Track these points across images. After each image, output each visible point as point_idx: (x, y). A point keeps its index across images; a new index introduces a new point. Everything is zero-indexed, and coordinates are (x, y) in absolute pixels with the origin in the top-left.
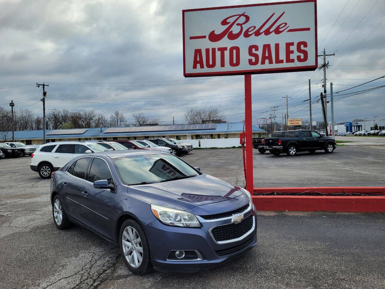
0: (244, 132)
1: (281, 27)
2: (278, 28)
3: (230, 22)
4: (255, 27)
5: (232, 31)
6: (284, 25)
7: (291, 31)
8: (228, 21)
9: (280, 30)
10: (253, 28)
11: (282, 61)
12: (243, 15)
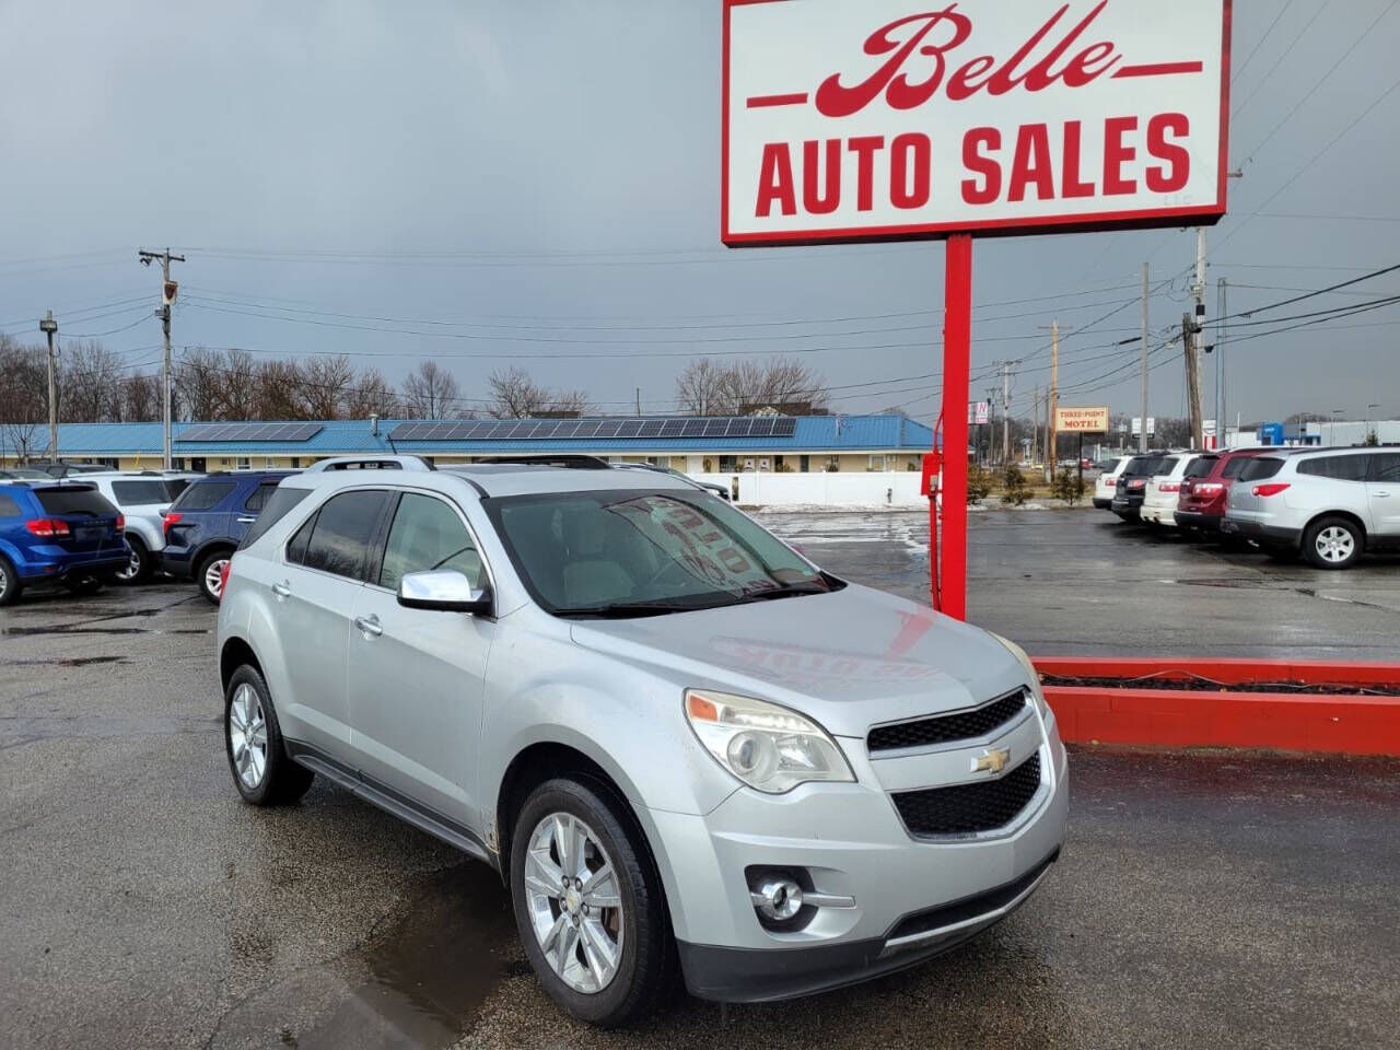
0: (936, 450)
4: (990, 61)
6: (1102, 50)
9: (1087, 70)
10: (983, 63)
11: (1088, 190)
12: (947, 14)
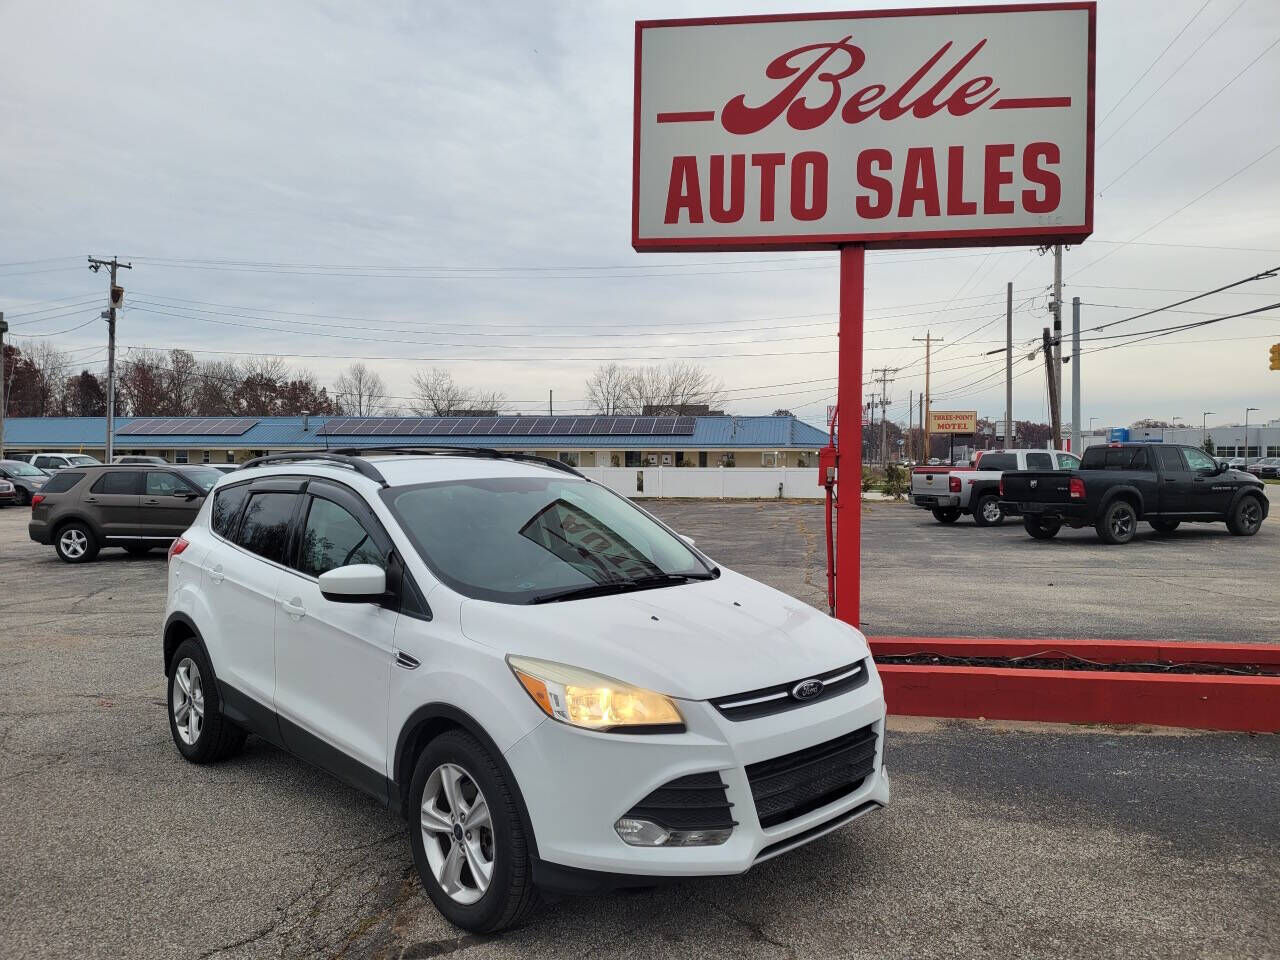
0: (832, 446)
1: (970, 90)
2: (962, 92)
3: (797, 69)
4: (882, 89)
5: (803, 99)
6: (983, 83)
7: (1003, 104)
8: (791, 64)
9: (969, 101)
10: (876, 90)
11: (970, 209)
12: (843, 45)
